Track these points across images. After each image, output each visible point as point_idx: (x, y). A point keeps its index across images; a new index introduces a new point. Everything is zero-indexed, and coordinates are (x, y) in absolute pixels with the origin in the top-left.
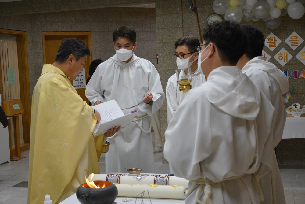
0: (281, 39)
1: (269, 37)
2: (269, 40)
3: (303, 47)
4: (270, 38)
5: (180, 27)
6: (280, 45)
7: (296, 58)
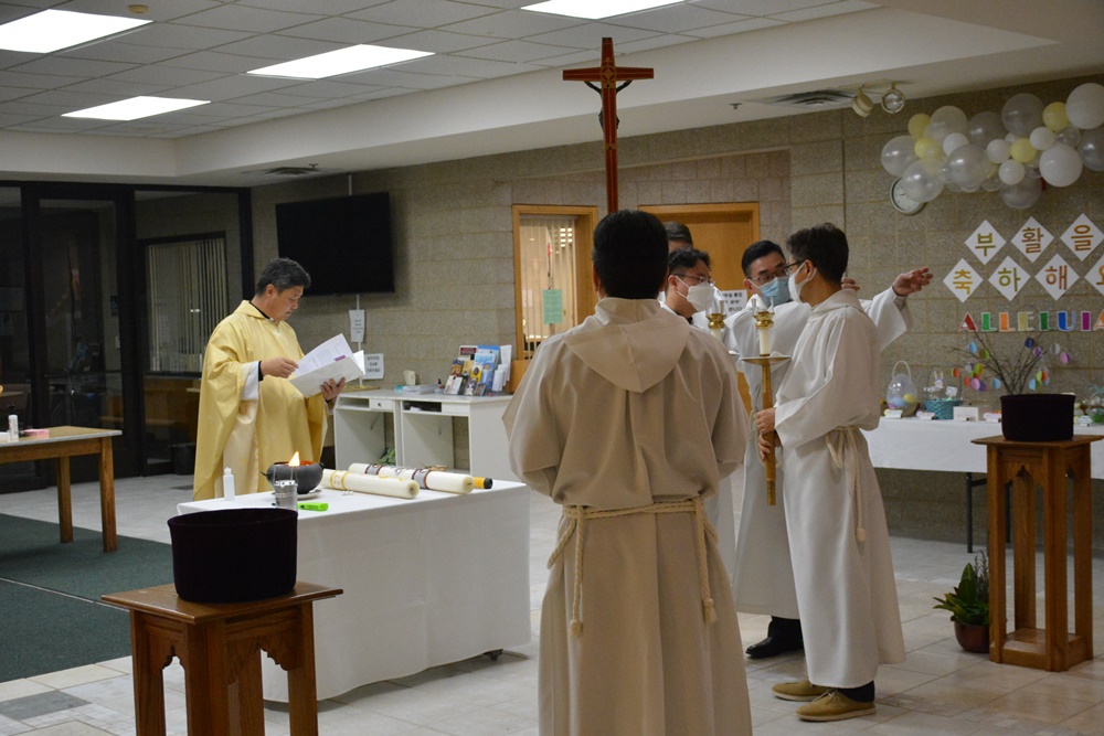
0: (1052, 234)
1: (1025, 227)
2: (1025, 236)
3: (1101, 254)
4: (1029, 229)
5: (839, 205)
6: (1050, 247)
7: (1086, 281)
